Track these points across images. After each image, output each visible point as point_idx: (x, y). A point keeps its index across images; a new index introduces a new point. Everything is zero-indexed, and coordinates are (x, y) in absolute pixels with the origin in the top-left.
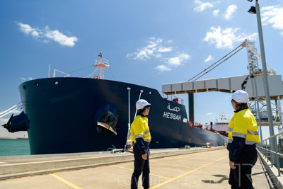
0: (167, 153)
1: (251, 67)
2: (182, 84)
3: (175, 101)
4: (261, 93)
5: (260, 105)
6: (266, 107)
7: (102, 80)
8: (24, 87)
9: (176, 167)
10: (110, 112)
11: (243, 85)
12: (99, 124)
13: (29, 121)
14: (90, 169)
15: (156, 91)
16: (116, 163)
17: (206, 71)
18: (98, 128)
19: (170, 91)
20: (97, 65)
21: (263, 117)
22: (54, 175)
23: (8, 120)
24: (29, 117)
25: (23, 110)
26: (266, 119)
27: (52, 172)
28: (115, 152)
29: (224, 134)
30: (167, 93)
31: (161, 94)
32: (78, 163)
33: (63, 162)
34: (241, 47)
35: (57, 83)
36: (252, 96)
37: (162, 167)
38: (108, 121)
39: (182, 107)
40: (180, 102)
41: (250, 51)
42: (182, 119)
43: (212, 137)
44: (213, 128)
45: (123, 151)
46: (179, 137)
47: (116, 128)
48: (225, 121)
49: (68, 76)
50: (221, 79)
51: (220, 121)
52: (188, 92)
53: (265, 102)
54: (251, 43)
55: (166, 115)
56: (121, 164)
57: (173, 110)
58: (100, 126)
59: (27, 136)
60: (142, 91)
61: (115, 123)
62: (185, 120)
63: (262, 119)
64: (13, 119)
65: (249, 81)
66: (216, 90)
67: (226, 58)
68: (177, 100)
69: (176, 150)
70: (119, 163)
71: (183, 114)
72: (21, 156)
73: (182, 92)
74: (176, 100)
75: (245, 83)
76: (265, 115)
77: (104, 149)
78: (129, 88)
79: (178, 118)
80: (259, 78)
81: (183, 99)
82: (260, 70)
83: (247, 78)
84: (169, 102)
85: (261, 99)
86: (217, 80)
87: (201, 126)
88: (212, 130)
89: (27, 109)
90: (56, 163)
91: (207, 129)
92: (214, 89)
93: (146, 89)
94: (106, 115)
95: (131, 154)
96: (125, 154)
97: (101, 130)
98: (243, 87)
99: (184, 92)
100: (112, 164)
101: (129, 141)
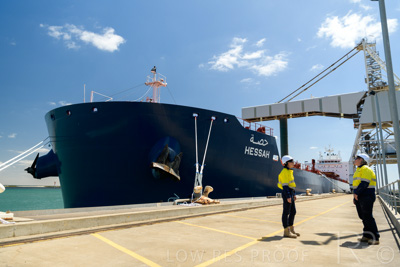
0: (251, 204)
1: (371, 79)
2: (270, 107)
3: (261, 132)
4: (386, 117)
5: (384, 133)
6: (392, 137)
7: (157, 104)
8: (52, 116)
9: (263, 223)
10: (170, 149)
11: (358, 106)
12: (155, 165)
13: (60, 163)
14: (146, 226)
15: (234, 117)
16: (180, 219)
17: (305, 88)
18: (154, 170)
19: (253, 117)
20: (150, 84)
21: (389, 151)
22: (96, 235)
23: (32, 162)
24: (60, 158)
25: (51, 148)
26: (393, 154)
27: (93, 232)
28: (179, 203)
29: (332, 176)
30: (250, 120)
31: (241, 121)
32: (128, 219)
33: (108, 217)
34: (356, 50)
35: (95, 110)
36: (372, 121)
37: (244, 222)
38: (168, 161)
39: (271, 139)
40: (267, 133)
41: (368, 57)
42: (271, 156)
43: (315, 180)
44: (316, 167)
45: (189, 202)
46: (268, 181)
47: (179, 170)
48: (333, 158)
49: (111, 99)
50: (327, 98)
51: (325, 158)
52: (279, 117)
53: (392, 129)
54: (371, 45)
55: (249, 151)
56: (187, 220)
57: (259, 143)
58: (157, 168)
59: (58, 184)
60: (214, 118)
61: (178, 163)
62: (275, 158)
63: (387, 154)
64: (39, 160)
65: (368, 100)
66: (320, 113)
67: (333, 67)
68: (264, 129)
69: (264, 199)
70: (184, 218)
71: (272, 148)
72: (51, 210)
73: (271, 118)
74: (262, 129)
75: (362, 102)
76: (392, 148)
77: (164, 199)
78: (195, 115)
79: (266, 154)
80: (382, 95)
81: (273, 128)
82: (384, 84)
83: (365, 96)
84: (253, 132)
85: (386, 125)
86: (320, 100)
87: (298, 166)
88: (314, 171)
89: (57, 147)
90: (98, 218)
91: (307, 169)
92: (316, 113)
93: (220, 115)
94: (164, 153)
95: (200, 205)
96: (192, 205)
97: (158, 174)
98: (359, 109)
99: (273, 118)
100: (175, 219)
101: (198, 188)
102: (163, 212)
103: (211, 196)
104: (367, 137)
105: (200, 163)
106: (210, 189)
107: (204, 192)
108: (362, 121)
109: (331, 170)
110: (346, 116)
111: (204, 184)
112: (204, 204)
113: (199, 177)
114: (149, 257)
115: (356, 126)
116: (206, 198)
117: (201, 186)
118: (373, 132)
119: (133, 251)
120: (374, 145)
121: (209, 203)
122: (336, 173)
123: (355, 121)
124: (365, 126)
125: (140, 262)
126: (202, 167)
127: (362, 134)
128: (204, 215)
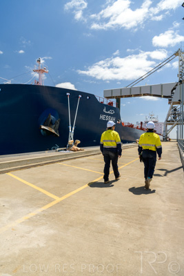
1: (181, 75)
2: (121, 90)
7: (42, 86)
10: (52, 117)
11: (172, 91)
12: (43, 127)
15: (92, 97)
16: (60, 161)
19: (110, 96)
20: (36, 71)
22: (9, 174)
28: (59, 151)
30: (108, 98)
31: (98, 98)
33: (16, 162)
34: (174, 56)
38: (50, 124)
39: (116, 109)
41: (181, 60)
42: (116, 120)
44: (143, 126)
45: (65, 150)
47: (58, 130)
48: (154, 120)
50: (155, 85)
51: (149, 120)
55: (102, 117)
56: (64, 162)
57: (109, 112)
58: (43, 129)
60: (80, 96)
61: (57, 126)
65: (178, 87)
66: (150, 95)
67: (160, 66)
68: (112, 103)
70: (63, 160)
71: (117, 115)
73: (113, 97)
74: (111, 104)
75: (174, 89)
77: (50, 149)
78: (68, 94)
79: (113, 119)
83: (177, 85)
84: (105, 105)
87: (132, 126)
88: (142, 129)
91: (137, 128)
92: (148, 94)
93: (84, 95)
94: (48, 119)
95: (72, 152)
96: (67, 152)
97: (45, 132)
98: (172, 93)
99: (122, 97)
100: (57, 162)
101: (71, 141)
102: (50, 157)
103: (79, 146)
104: (175, 110)
105: (72, 126)
107: (75, 143)
108: (173, 100)
110: (165, 97)
112: (75, 151)
113: (72, 134)
114: (43, 188)
115: (169, 103)
116: (76, 147)
117: (73, 140)
118: (178, 106)
119: (33, 184)
120: (178, 114)
121: (78, 150)
123: (170, 100)
124: (174, 103)
125: (38, 191)
126: (73, 128)
127: (172, 107)
128: (75, 158)
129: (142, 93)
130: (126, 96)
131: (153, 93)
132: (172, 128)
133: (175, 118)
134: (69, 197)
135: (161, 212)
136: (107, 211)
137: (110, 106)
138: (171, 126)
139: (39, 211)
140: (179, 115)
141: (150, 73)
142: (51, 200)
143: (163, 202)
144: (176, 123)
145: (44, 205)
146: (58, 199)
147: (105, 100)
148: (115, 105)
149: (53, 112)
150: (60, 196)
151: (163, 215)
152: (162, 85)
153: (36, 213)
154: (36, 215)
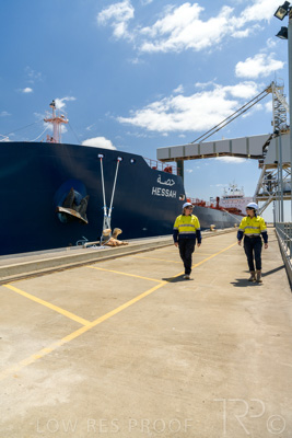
0: (158, 243)
1: (277, 121)
2: (184, 147)
5: (284, 173)
7: (59, 145)
9: (170, 264)
10: (76, 193)
11: (264, 147)
12: (61, 209)
14: (57, 273)
15: (139, 159)
16: (90, 263)
17: (217, 129)
18: (60, 215)
19: (167, 157)
21: (287, 189)
22: (8, 286)
27: (6, 282)
28: (88, 246)
29: (235, 211)
30: (164, 160)
32: (39, 267)
33: (18, 267)
34: (265, 93)
37: (152, 264)
38: (73, 204)
39: (178, 179)
41: (276, 99)
42: (178, 196)
43: (219, 216)
44: (220, 204)
45: (98, 245)
47: (86, 214)
48: (237, 194)
50: (237, 139)
51: (230, 194)
54: (279, 87)
55: (156, 191)
56: (97, 264)
57: (165, 183)
58: (63, 213)
60: (120, 159)
61: (85, 206)
65: (273, 142)
66: (230, 154)
67: (244, 109)
68: (171, 169)
70: (94, 262)
71: (179, 189)
74: (169, 170)
75: (267, 144)
77: (74, 245)
78: (100, 156)
79: (172, 194)
80: (285, 138)
82: (288, 127)
83: (271, 138)
84: (160, 172)
85: (286, 165)
87: (203, 204)
88: (218, 208)
91: (211, 207)
92: (226, 154)
93: (126, 156)
94: (69, 197)
95: (110, 248)
96: (102, 248)
97: (65, 217)
98: (264, 150)
99: (186, 158)
100: (85, 264)
101: (107, 231)
102: (73, 257)
103: (120, 238)
104: (270, 177)
105: (108, 206)
106: (119, 231)
107: (113, 234)
108: (266, 161)
109: (234, 206)
110: (252, 157)
111: (113, 226)
112: (113, 246)
113: (108, 220)
114: (63, 307)
115: (260, 167)
116: (115, 240)
117: (109, 229)
118: (274, 171)
119: (47, 301)
120: (274, 183)
121: (118, 245)
122: (239, 208)
123: (261, 162)
124: (268, 166)
125: (56, 312)
126: (110, 210)
127: (265, 173)
128: (114, 258)
129: (217, 152)
130: (192, 158)
131: (234, 152)
132: (266, 205)
133: (271, 190)
134: (105, 321)
135: (253, 340)
136: (167, 341)
137: (167, 174)
138: (264, 203)
139: (58, 344)
140: (276, 184)
141: (230, 119)
142: (77, 326)
143: (256, 322)
144: (271, 197)
145: (65, 335)
146: (88, 325)
147: (160, 164)
148: (175, 172)
149: (78, 184)
150: (91, 319)
151: (257, 345)
152: (248, 139)
153: (53, 349)
154: (54, 352)
